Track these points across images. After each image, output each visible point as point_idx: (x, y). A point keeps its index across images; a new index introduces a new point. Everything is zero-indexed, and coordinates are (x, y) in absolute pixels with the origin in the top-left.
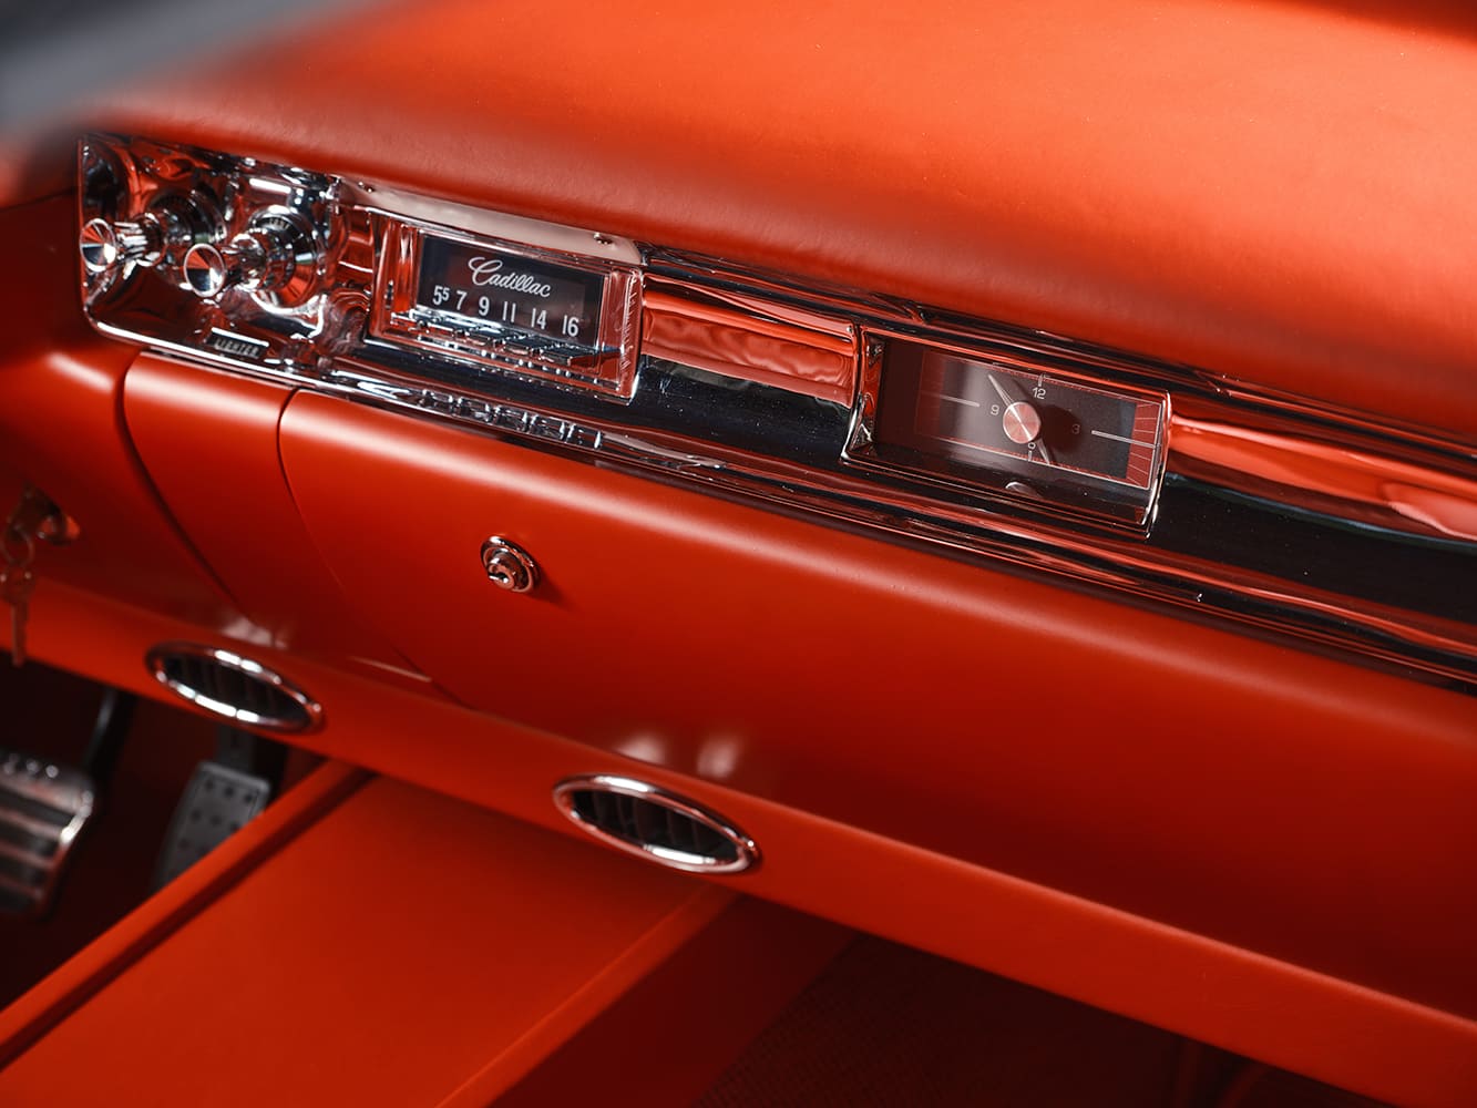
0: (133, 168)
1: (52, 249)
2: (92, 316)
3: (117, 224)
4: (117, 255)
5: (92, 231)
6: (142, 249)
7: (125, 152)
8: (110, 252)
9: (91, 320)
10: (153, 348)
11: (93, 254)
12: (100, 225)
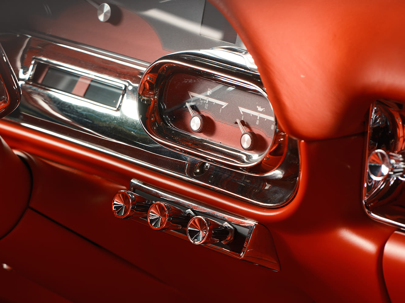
0: (401, 123)
1: (349, 167)
2: (368, 208)
3: (391, 153)
4: (389, 171)
5: (376, 156)
6: (402, 170)
7: (398, 113)
8: (385, 170)
9: (367, 210)
10: (402, 229)
11: (375, 170)
12: (381, 153)
